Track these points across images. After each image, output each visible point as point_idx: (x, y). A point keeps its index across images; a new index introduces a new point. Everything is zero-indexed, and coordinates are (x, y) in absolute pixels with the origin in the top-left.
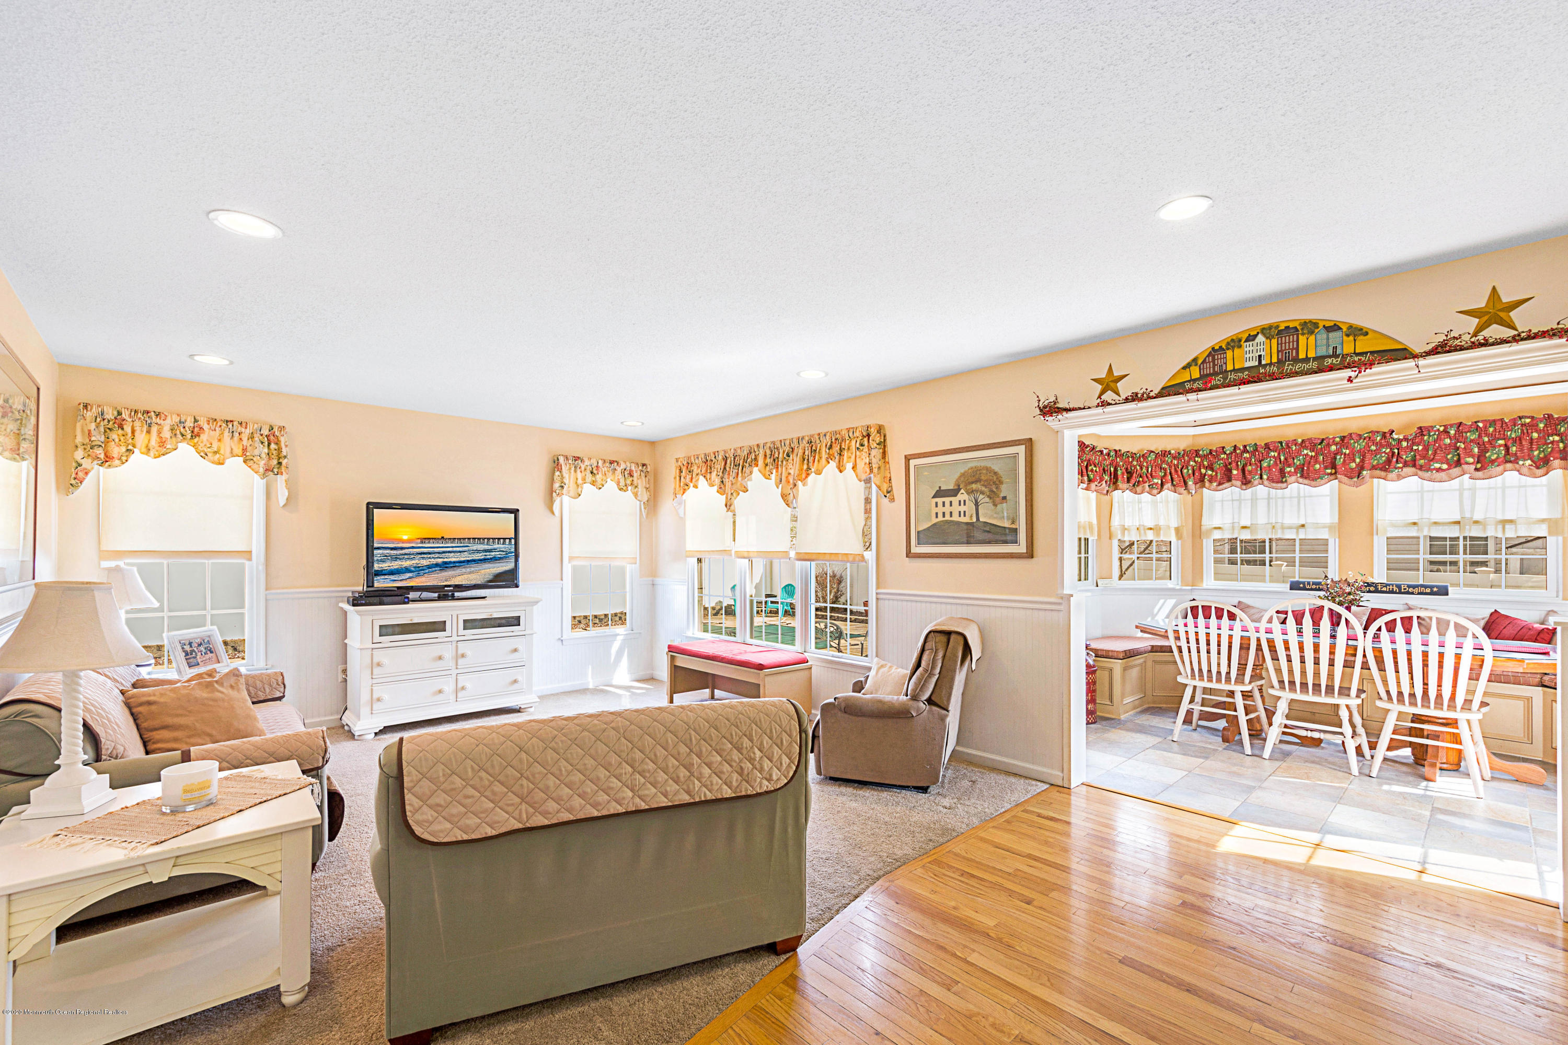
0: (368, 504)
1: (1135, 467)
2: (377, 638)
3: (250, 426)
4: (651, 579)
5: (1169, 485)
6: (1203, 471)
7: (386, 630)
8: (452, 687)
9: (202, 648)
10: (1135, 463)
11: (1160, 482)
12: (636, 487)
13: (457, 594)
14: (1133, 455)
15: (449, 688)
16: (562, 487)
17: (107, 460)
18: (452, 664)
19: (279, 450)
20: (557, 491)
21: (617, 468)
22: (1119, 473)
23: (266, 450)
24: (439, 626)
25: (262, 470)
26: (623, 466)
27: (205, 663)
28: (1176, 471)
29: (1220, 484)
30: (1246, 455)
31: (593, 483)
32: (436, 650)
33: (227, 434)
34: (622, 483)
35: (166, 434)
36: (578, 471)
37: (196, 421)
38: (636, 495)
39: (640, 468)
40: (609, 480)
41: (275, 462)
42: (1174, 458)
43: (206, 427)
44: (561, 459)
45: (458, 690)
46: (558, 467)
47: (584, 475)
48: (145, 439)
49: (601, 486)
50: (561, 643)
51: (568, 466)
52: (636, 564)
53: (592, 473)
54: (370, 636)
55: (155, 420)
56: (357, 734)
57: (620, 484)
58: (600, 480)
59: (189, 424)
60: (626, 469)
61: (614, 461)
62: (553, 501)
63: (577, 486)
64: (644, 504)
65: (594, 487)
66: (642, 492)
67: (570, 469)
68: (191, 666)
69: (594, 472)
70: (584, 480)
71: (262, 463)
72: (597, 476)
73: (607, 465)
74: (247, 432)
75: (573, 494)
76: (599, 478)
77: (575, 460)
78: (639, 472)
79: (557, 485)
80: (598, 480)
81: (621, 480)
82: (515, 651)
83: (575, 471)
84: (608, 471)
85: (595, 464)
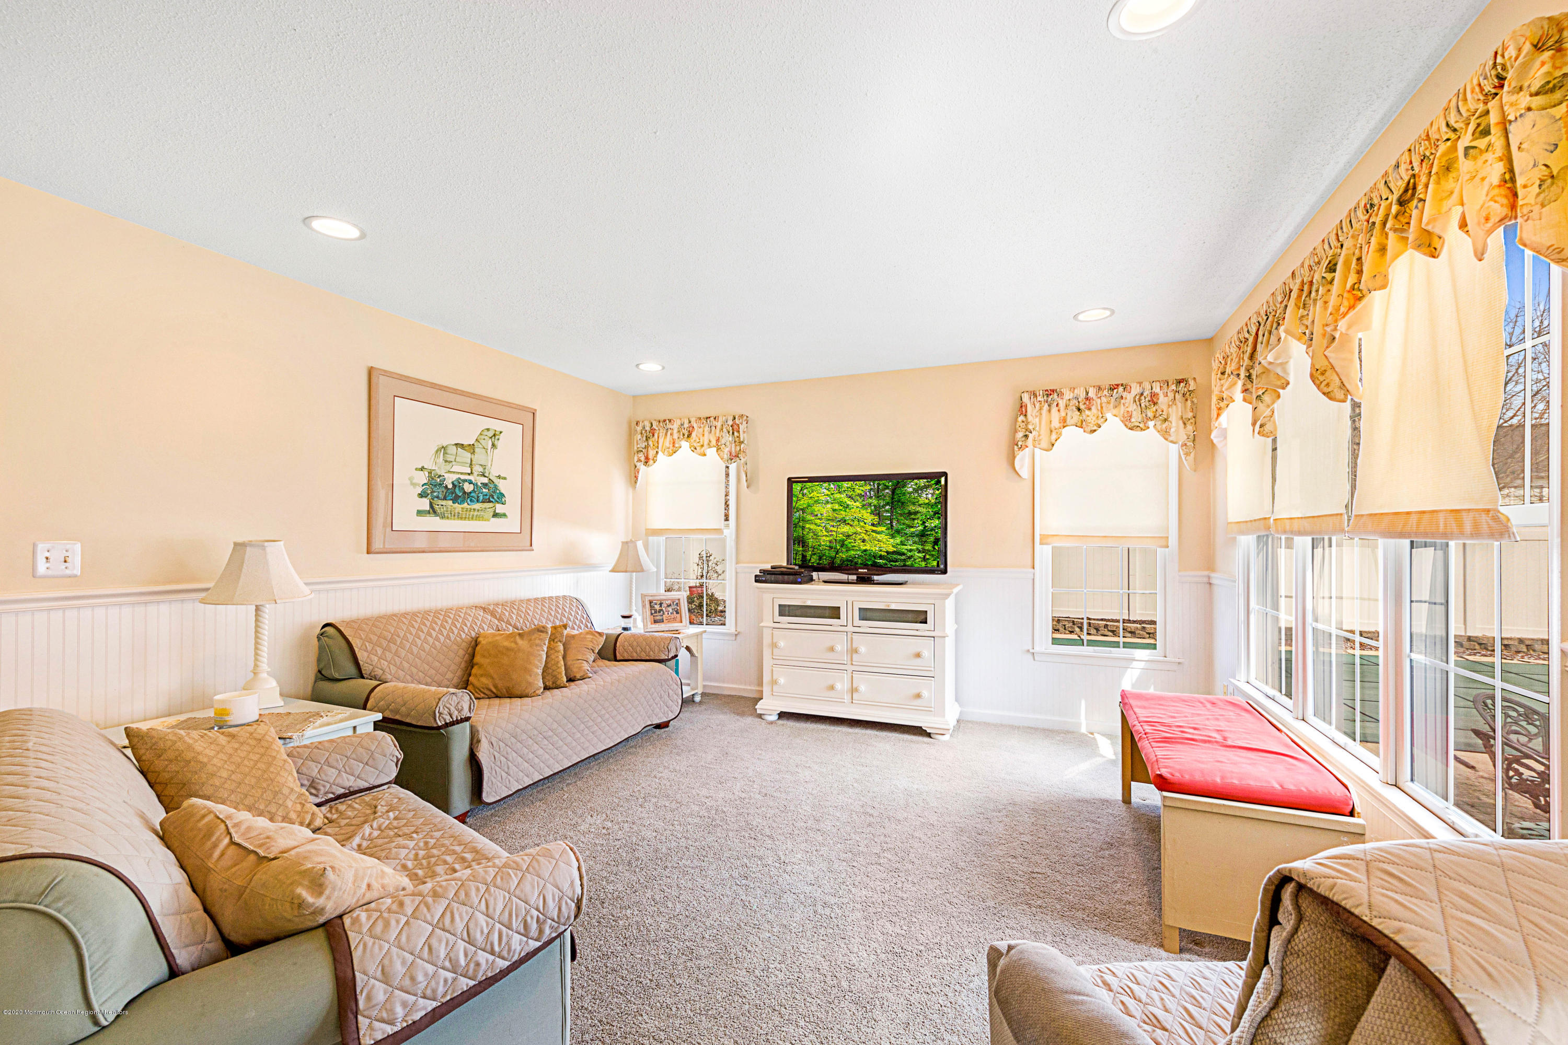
0: (789, 479)
2: (777, 617)
3: (720, 419)
4: (1206, 573)
7: (785, 610)
8: (847, 686)
9: (670, 609)
12: (1166, 420)
15: (842, 685)
16: (1026, 436)
17: (647, 461)
18: (845, 658)
19: (739, 437)
20: (1020, 443)
21: (1125, 394)
23: (731, 438)
24: (834, 613)
25: (726, 457)
26: (1136, 390)
27: (669, 621)
31: (1080, 425)
32: (829, 639)
33: (707, 429)
34: (1137, 418)
35: (676, 436)
36: (1054, 409)
37: (690, 422)
38: (1165, 434)
39: (1174, 387)
40: (1109, 416)
41: (736, 448)
43: (695, 425)
44: (1026, 398)
45: (853, 690)
46: (1022, 409)
47: (1063, 414)
48: (665, 442)
49: (1095, 428)
50: (1031, 657)
51: (1038, 405)
52: (1168, 547)
53: (1079, 409)
54: (770, 614)
55: (669, 426)
56: (759, 712)
57: (1133, 420)
58: (1094, 418)
59: (686, 425)
60: (1142, 394)
61: (1118, 385)
62: (1014, 457)
63: (1051, 431)
64: (1182, 446)
65: (1082, 430)
66: (1177, 427)
67: (1041, 409)
68: (655, 622)
69: (1082, 407)
70: (1064, 423)
71: (726, 450)
72: (1087, 412)
73: (1106, 392)
74: (719, 424)
75: (1044, 444)
76: (1091, 415)
77: (1048, 395)
78: (1171, 395)
79: (1020, 435)
80: (1089, 419)
81: (1134, 414)
82: (918, 655)
83: (1050, 411)
84: (1108, 403)
85: (1083, 395)
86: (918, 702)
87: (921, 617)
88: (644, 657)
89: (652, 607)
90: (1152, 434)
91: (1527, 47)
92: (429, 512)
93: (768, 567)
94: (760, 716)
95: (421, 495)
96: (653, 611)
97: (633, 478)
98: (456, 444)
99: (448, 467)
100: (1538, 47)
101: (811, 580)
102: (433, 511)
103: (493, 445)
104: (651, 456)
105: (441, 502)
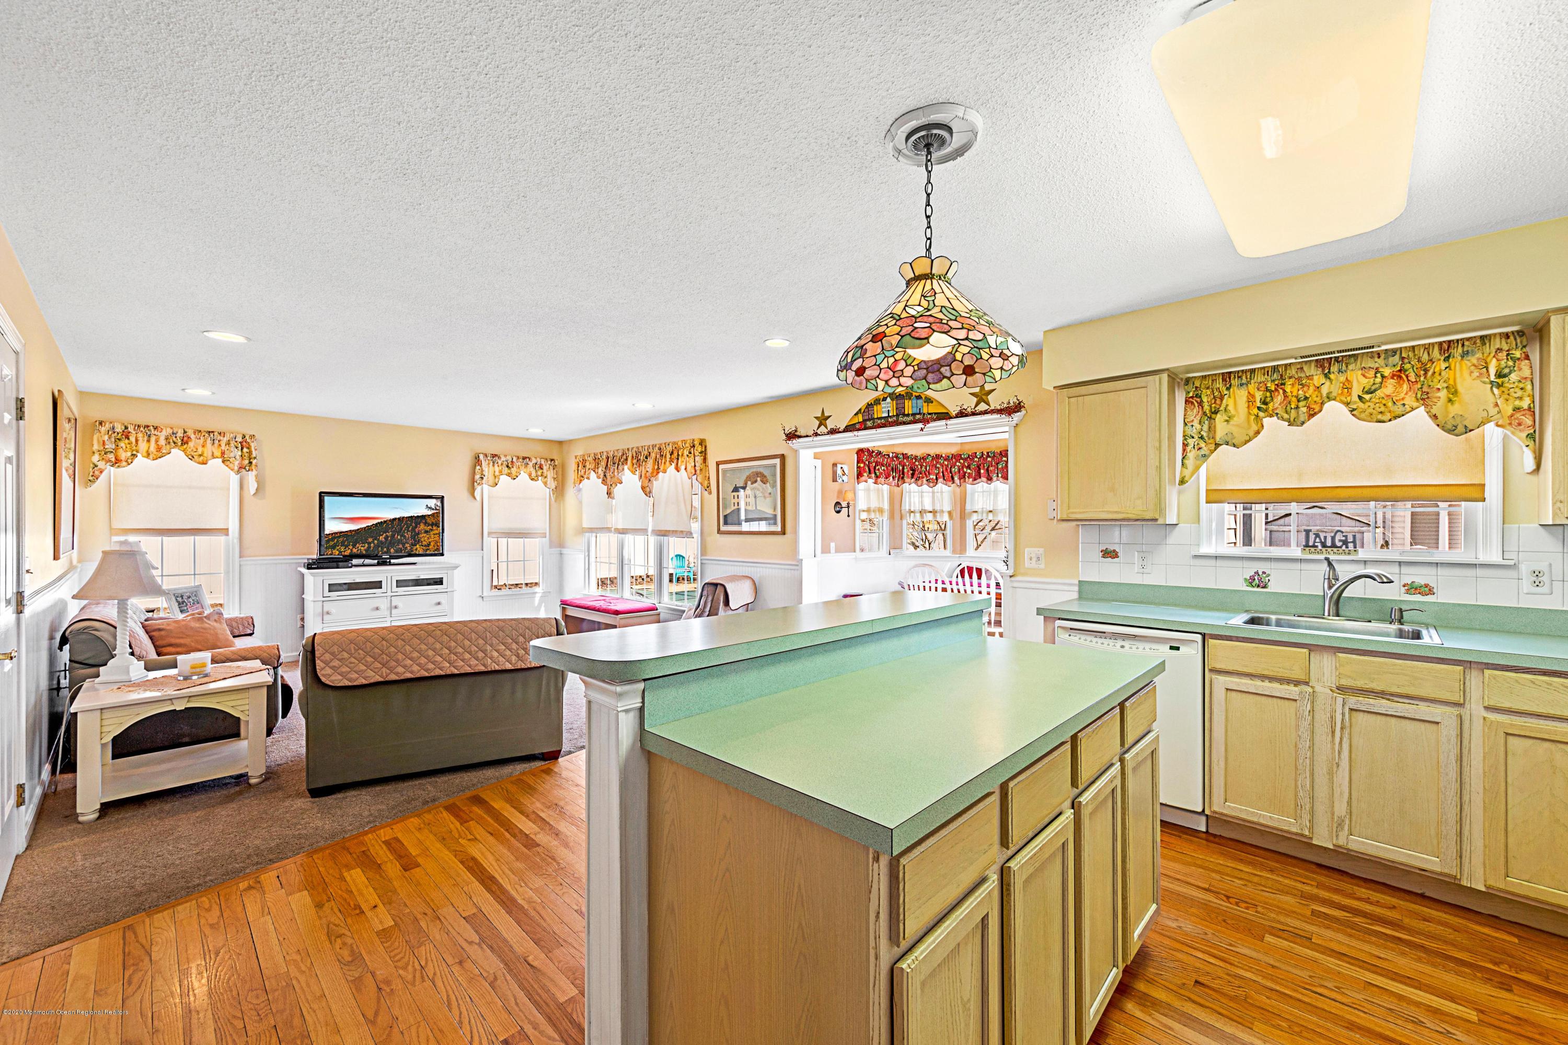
0: (321, 493)
1: (917, 466)
2: (327, 593)
3: (227, 435)
4: (560, 549)
5: (941, 480)
6: (965, 470)
7: (333, 588)
9: (193, 599)
10: (917, 463)
11: (935, 477)
12: (546, 477)
13: (393, 561)
14: (916, 457)
16: (482, 478)
17: (117, 462)
18: (387, 613)
19: (250, 453)
20: (478, 482)
21: (529, 463)
22: (906, 470)
23: (240, 453)
24: (378, 585)
25: (236, 468)
26: (534, 461)
28: (946, 470)
29: (975, 479)
30: (989, 459)
31: (509, 475)
32: (374, 603)
33: (209, 442)
34: (534, 474)
35: (162, 442)
36: (496, 465)
37: (185, 432)
38: (545, 484)
39: (549, 462)
40: (522, 472)
41: (247, 462)
42: (945, 460)
43: (193, 436)
44: (481, 457)
46: (479, 463)
47: (500, 468)
48: (146, 447)
49: (515, 477)
50: (481, 599)
51: (487, 462)
52: (545, 538)
53: (508, 467)
54: (323, 593)
55: (153, 432)
57: (532, 476)
58: (515, 473)
59: (179, 435)
60: (536, 464)
61: (527, 458)
62: (473, 489)
63: (494, 477)
64: (552, 491)
65: (509, 478)
66: (550, 481)
67: (489, 464)
69: (510, 466)
70: (501, 472)
71: (235, 463)
72: (512, 469)
73: (521, 460)
74: (224, 440)
75: (490, 483)
76: (514, 471)
78: (548, 466)
79: (477, 477)
80: (513, 473)
81: (533, 472)
82: (439, 604)
83: (493, 466)
84: (522, 466)
85: (510, 460)
87: (439, 582)
89: (175, 599)
93: (309, 559)
96: (178, 602)
97: (89, 477)
104: (123, 458)
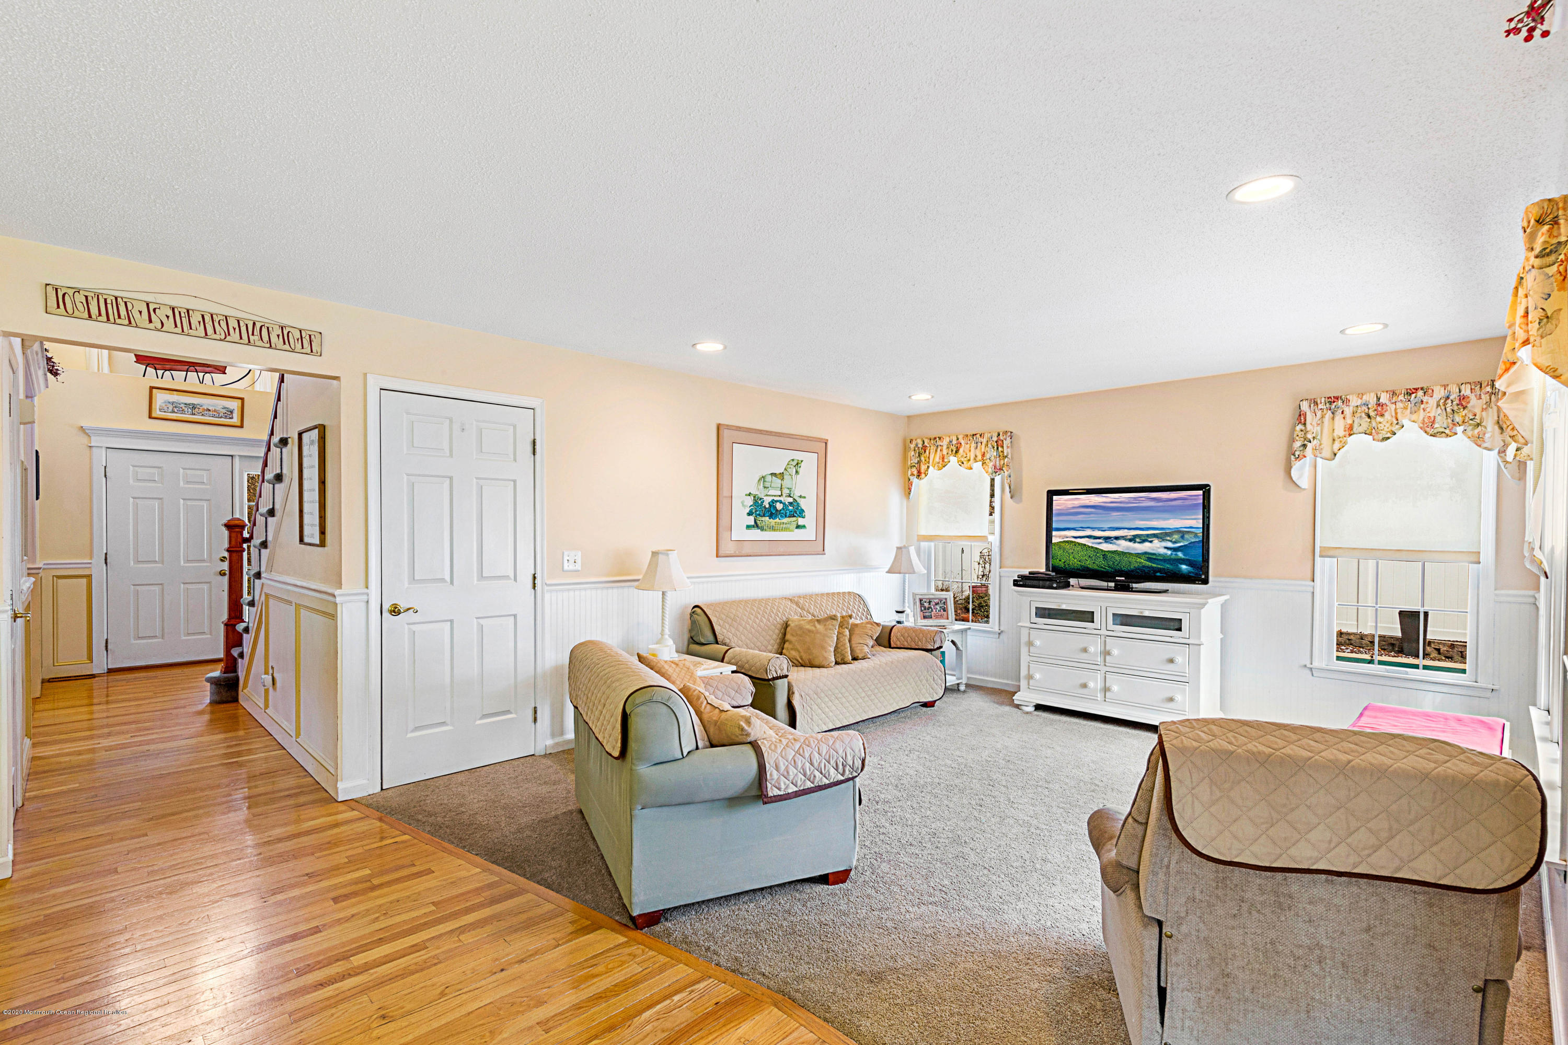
0: (1048, 493)
2: (1033, 619)
3: (986, 436)
7: (1043, 613)
8: (1100, 685)
9: (938, 607)
12: (1478, 425)
15: (1095, 684)
16: (1304, 446)
17: (919, 475)
18: (1099, 659)
20: (1297, 453)
21: (1425, 399)
23: (995, 453)
24: (1088, 617)
25: (991, 469)
26: (1439, 393)
27: (937, 617)
31: (1370, 433)
32: (1081, 641)
33: (973, 445)
34: (1441, 423)
35: (945, 452)
36: (1339, 416)
37: (958, 439)
38: (1478, 440)
39: (1488, 389)
40: (1405, 422)
43: (963, 442)
44: (1305, 406)
45: (1106, 690)
46: (1301, 418)
47: (1349, 421)
48: (935, 457)
49: (1389, 435)
50: (1308, 672)
51: (1319, 413)
52: (1479, 563)
53: (1369, 417)
54: (1027, 617)
55: (939, 443)
56: (1016, 702)
57: (1436, 425)
58: (1388, 425)
59: (954, 442)
60: (1448, 398)
61: (1416, 389)
62: (1291, 468)
63: (1334, 440)
64: (1499, 452)
65: (1371, 437)
66: (1493, 432)
67: (1323, 417)
68: (925, 617)
69: (1372, 414)
70: (1350, 431)
71: (991, 464)
72: (1379, 419)
73: (1401, 397)
74: (984, 441)
75: (1327, 453)
76: (1384, 423)
77: (1330, 403)
78: (1485, 398)
79: (1297, 444)
80: (1381, 426)
81: (1438, 419)
82: (1171, 661)
83: (1333, 418)
84: (1405, 408)
85: (1373, 401)
86: (1171, 705)
87: (1176, 625)
88: (914, 646)
89: (921, 605)
90: (1460, 442)
91: (1532, 222)
92: (753, 526)
93: (1026, 572)
94: (1018, 706)
95: (750, 514)
96: (923, 608)
97: (908, 490)
98: (772, 474)
99: (766, 492)
100: (1540, 222)
101: (1067, 585)
102: (756, 526)
103: (797, 472)
104: (922, 471)
105: (761, 519)
